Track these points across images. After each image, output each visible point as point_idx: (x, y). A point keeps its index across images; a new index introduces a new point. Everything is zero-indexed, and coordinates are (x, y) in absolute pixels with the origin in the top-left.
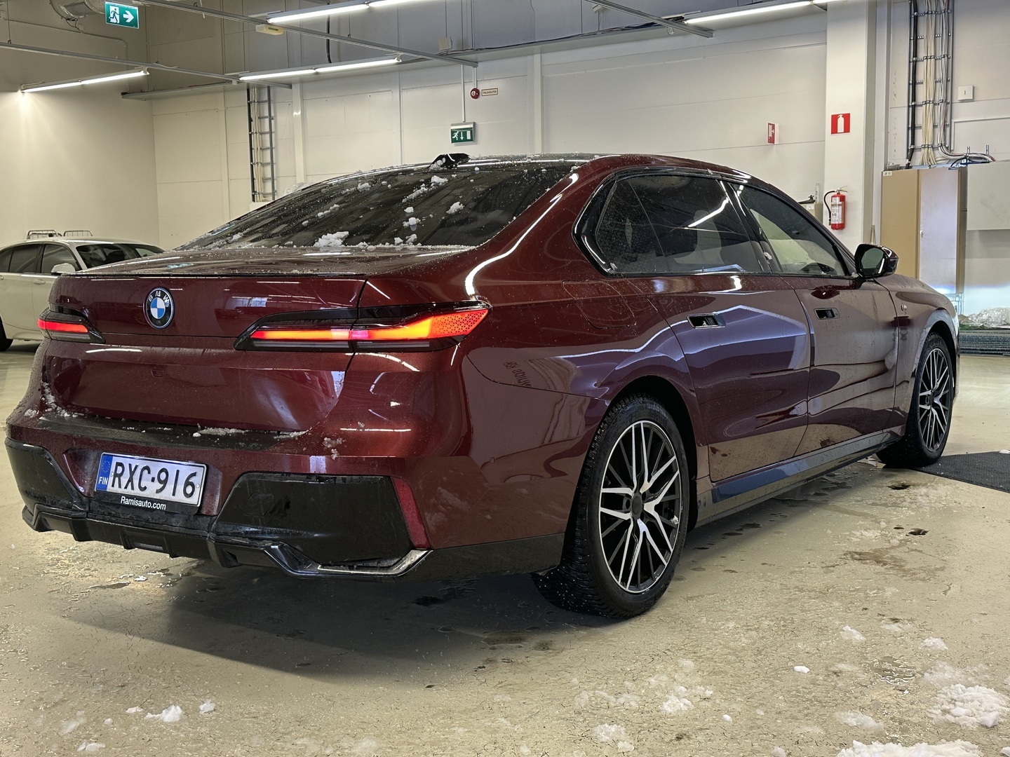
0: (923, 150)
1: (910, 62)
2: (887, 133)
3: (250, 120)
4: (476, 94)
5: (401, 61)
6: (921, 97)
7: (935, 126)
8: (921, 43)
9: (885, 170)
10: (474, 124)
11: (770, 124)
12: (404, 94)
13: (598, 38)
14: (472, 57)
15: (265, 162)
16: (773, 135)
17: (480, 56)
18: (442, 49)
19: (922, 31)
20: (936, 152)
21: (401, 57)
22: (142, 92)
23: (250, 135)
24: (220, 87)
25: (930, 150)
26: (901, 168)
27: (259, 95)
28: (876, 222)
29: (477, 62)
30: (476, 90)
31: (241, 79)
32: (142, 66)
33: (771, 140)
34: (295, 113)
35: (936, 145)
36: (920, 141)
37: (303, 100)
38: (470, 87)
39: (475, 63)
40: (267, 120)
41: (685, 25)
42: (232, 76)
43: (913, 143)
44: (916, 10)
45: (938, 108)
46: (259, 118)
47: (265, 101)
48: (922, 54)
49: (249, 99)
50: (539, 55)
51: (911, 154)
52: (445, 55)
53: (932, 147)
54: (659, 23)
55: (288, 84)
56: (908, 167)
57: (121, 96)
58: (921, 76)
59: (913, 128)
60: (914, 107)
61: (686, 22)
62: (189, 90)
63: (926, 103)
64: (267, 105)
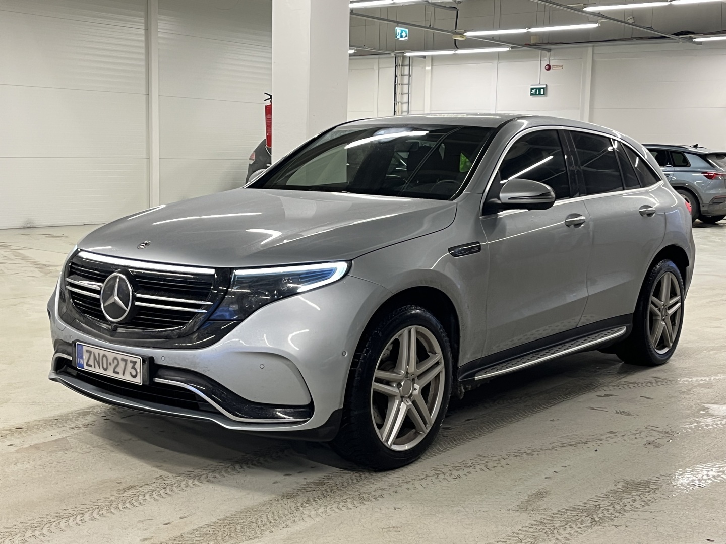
3: (396, 76)
4: (549, 68)
5: (511, 49)
10: (546, 85)
12: (501, 65)
13: (634, 41)
14: (549, 47)
15: (403, 102)
23: (395, 85)
27: (403, 61)
29: (550, 50)
30: (549, 66)
31: (405, 54)
32: (353, 48)
37: (432, 65)
38: (545, 63)
40: (406, 78)
41: (692, 41)
46: (402, 75)
47: (407, 65)
49: (396, 64)
50: (590, 50)
55: (424, 57)
64: (408, 68)
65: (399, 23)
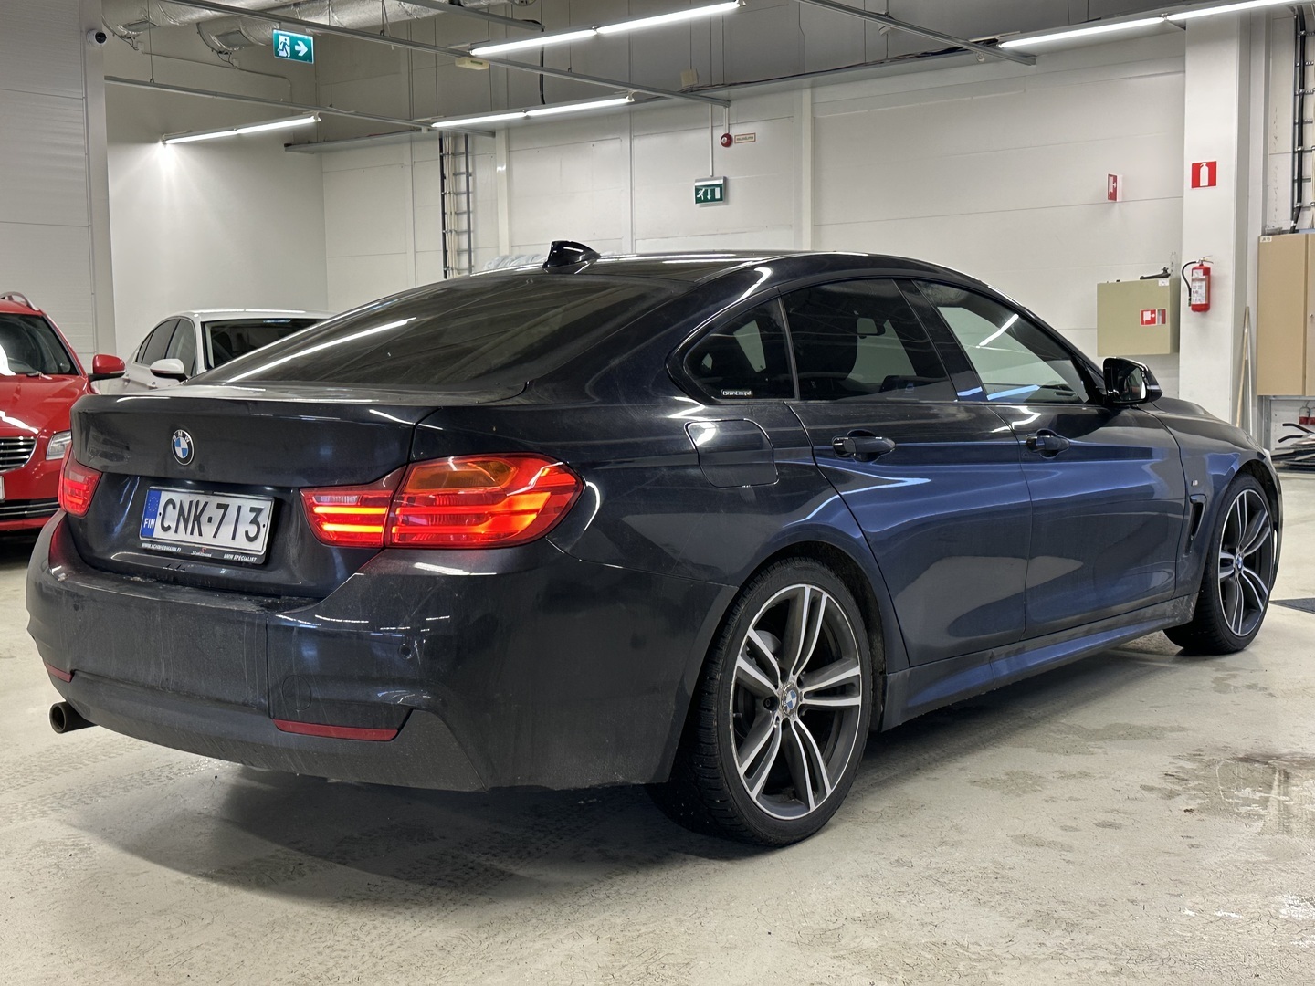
0: (1312, 209)
1: (1295, 95)
2: (1265, 187)
3: (443, 177)
4: (728, 141)
5: (633, 100)
6: (1310, 141)
8: (1311, 71)
9: (1263, 234)
10: (725, 179)
11: (1109, 175)
12: (636, 142)
13: (888, 67)
14: (722, 93)
15: (460, 230)
16: (1115, 189)
17: (734, 92)
18: (685, 84)
19: (1312, 56)
21: (634, 95)
22: (309, 143)
23: (443, 196)
24: (406, 136)
26: (1284, 232)
27: (456, 145)
28: (1250, 301)
29: (729, 101)
30: (728, 136)
31: (433, 125)
32: (312, 111)
33: (1113, 196)
34: (499, 168)
36: (1309, 197)
37: (509, 151)
38: (719, 133)
39: (727, 102)
40: (463, 178)
41: (1000, 49)
42: (423, 122)
43: (1300, 200)
44: (1303, 28)
46: (455, 175)
47: (463, 153)
48: (1311, 85)
49: (441, 151)
50: (809, 91)
51: (1297, 213)
52: (689, 92)
54: (965, 47)
55: (491, 132)
56: (1294, 230)
57: (284, 148)
58: (1310, 114)
59: (1299, 180)
60: (1301, 153)
61: (1000, 46)
62: (368, 140)
64: (464, 158)
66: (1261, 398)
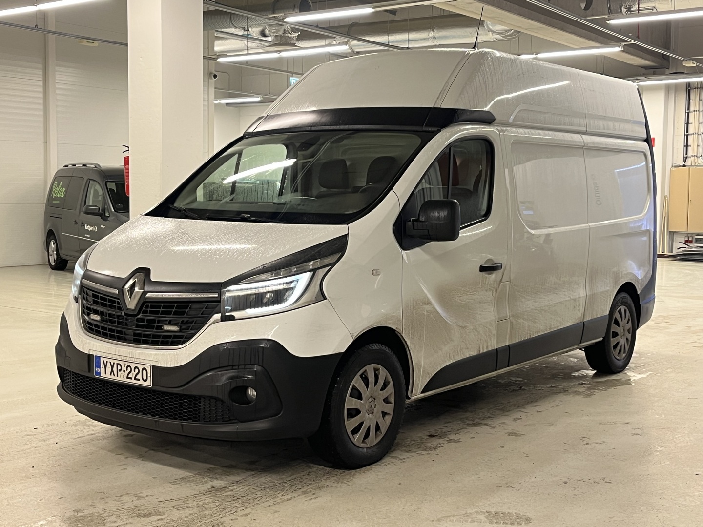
0: (692, 158)
1: (686, 112)
2: (673, 148)
6: (690, 132)
7: (698, 146)
8: (692, 103)
9: (672, 167)
19: (692, 97)
20: (698, 159)
25: (696, 158)
26: (680, 166)
28: (667, 193)
35: (698, 156)
36: (690, 154)
43: (687, 154)
44: (689, 86)
45: (700, 136)
48: (692, 109)
51: (685, 159)
53: (697, 156)
56: (684, 166)
58: (690, 121)
59: (687, 146)
60: (687, 135)
63: (694, 134)
65: (293, 73)
66: (670, 232)
